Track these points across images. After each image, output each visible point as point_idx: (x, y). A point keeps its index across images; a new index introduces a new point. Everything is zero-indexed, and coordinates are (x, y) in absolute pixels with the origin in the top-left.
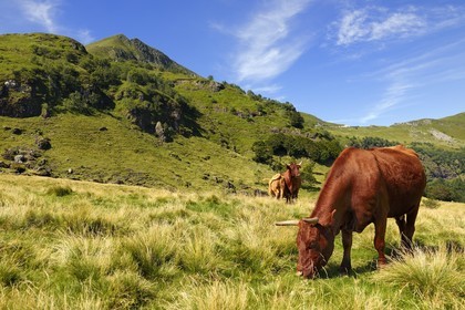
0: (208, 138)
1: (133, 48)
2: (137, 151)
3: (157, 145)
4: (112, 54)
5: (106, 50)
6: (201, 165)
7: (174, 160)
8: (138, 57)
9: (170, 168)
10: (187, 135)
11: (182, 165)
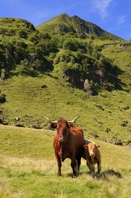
0: (128, 91)
1: (73, 23)
2: (68, 103)
3: (85, 98)
4: (57, 29)
5: (53, 27)
6: (121, 114)
7: (98, 110)
8: (76, 30)
9: (94, 116)
10: (109, 89)
11: (104, 114)
